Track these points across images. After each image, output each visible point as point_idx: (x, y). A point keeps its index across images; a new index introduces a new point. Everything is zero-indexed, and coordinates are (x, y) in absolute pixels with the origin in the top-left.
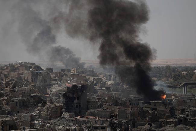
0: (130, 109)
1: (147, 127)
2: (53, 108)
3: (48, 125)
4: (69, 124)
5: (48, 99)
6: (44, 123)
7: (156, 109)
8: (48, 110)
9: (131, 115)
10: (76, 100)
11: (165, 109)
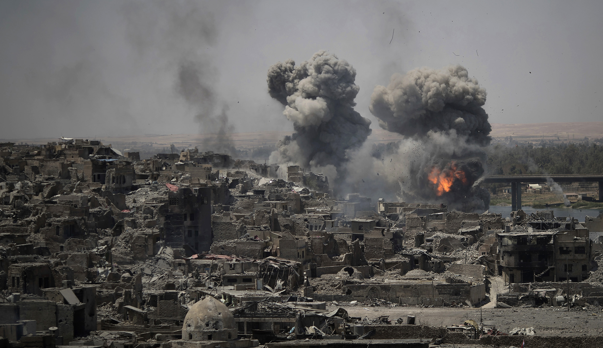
0: (305, 237)
1: (342, 275)
2: (138, 237)
3: (127, 275)
4: (174, 273)
5: (127, 219)
6: (119, 270)
7: (361, 238)
8: (127, 242)
9: (308, 250)
10: (188, 219)
11: (381, 236)
